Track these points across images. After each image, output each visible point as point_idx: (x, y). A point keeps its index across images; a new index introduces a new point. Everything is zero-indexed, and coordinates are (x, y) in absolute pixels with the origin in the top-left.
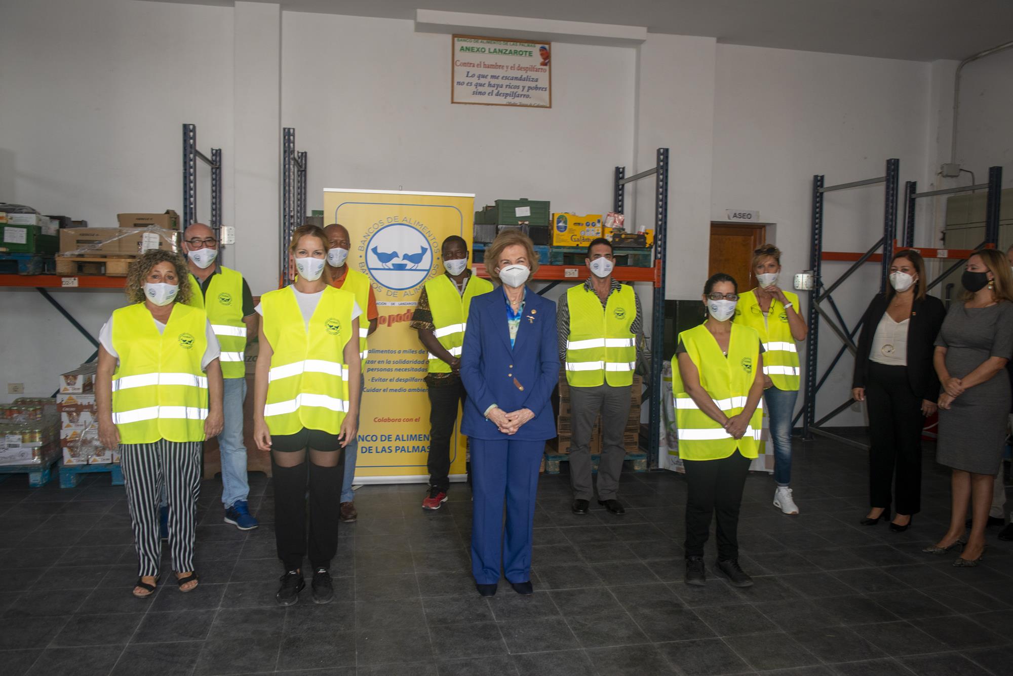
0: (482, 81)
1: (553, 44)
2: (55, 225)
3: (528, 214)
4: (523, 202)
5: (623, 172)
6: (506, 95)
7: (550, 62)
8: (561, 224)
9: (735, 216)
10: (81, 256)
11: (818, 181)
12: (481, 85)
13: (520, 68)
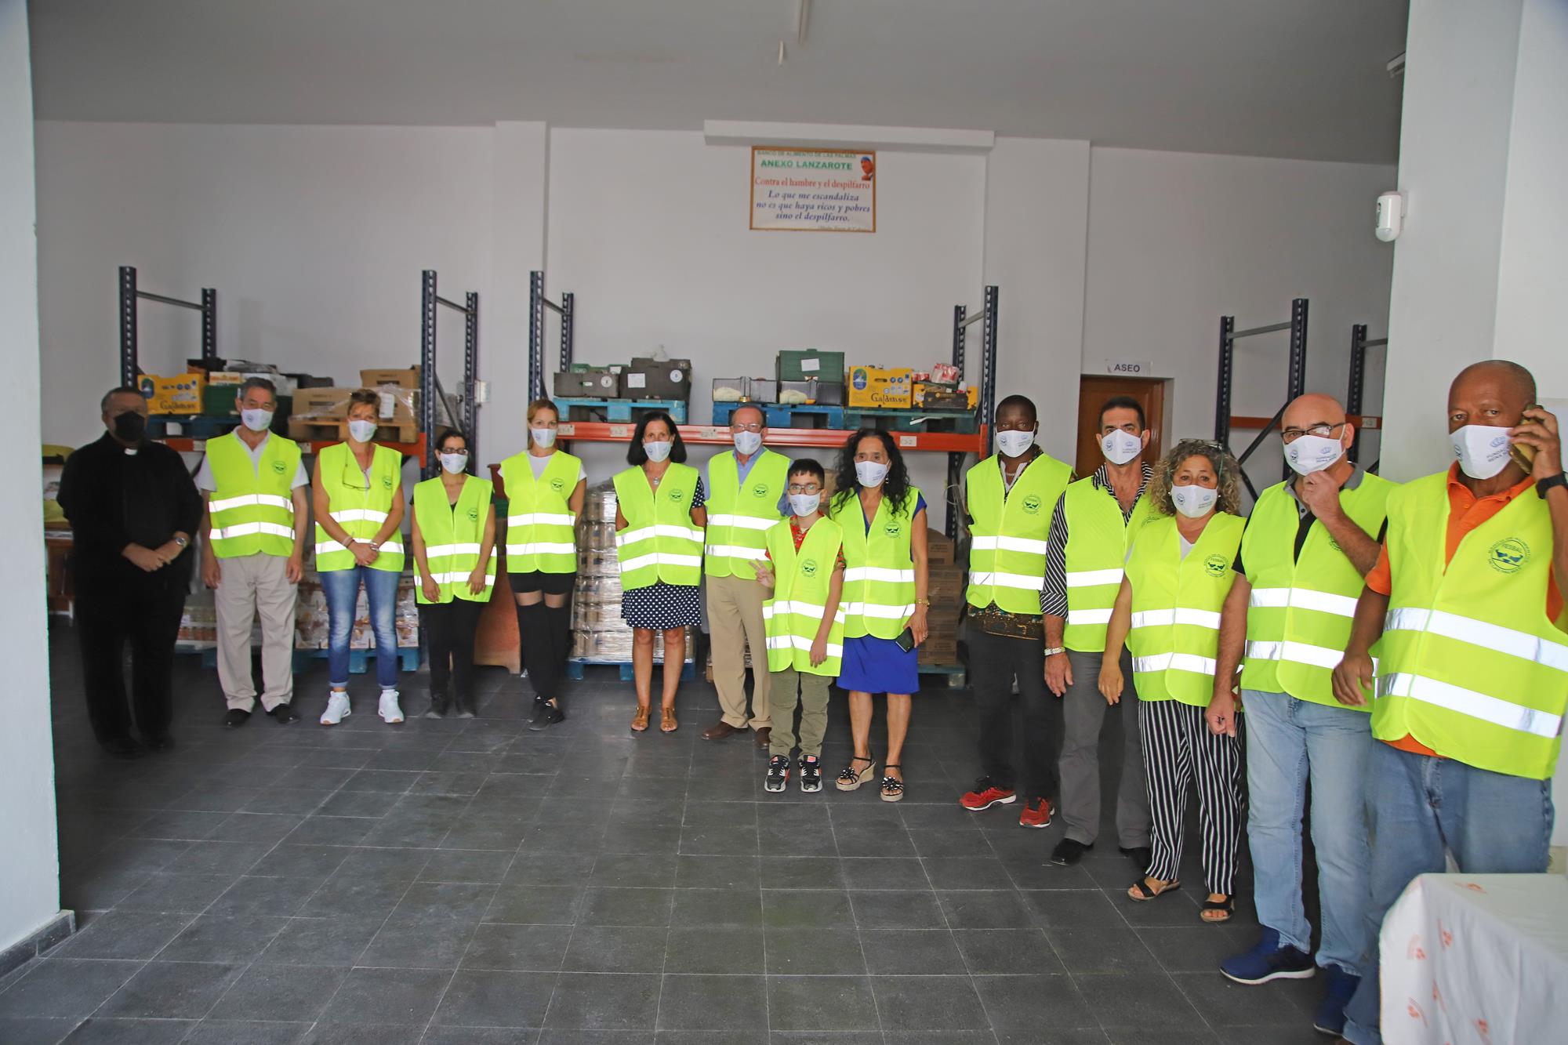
0: (788, 201)
1: (879, 154)
2: (294, 383)
3: (817, 368)
4: (811, 354)
5: (964, 313)
6: (818, 218)
7: (874, 176)
8: (858, 380)
9: (1117, 367)
10: (314, 419)
11: (1227, 324)
12: (786, 206)
13: (836, 185)
